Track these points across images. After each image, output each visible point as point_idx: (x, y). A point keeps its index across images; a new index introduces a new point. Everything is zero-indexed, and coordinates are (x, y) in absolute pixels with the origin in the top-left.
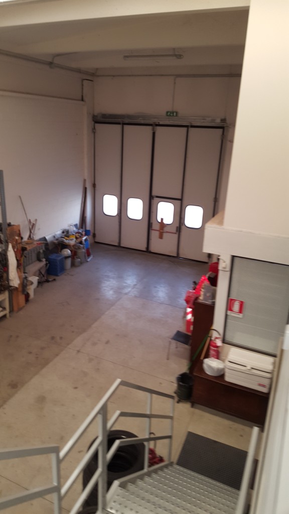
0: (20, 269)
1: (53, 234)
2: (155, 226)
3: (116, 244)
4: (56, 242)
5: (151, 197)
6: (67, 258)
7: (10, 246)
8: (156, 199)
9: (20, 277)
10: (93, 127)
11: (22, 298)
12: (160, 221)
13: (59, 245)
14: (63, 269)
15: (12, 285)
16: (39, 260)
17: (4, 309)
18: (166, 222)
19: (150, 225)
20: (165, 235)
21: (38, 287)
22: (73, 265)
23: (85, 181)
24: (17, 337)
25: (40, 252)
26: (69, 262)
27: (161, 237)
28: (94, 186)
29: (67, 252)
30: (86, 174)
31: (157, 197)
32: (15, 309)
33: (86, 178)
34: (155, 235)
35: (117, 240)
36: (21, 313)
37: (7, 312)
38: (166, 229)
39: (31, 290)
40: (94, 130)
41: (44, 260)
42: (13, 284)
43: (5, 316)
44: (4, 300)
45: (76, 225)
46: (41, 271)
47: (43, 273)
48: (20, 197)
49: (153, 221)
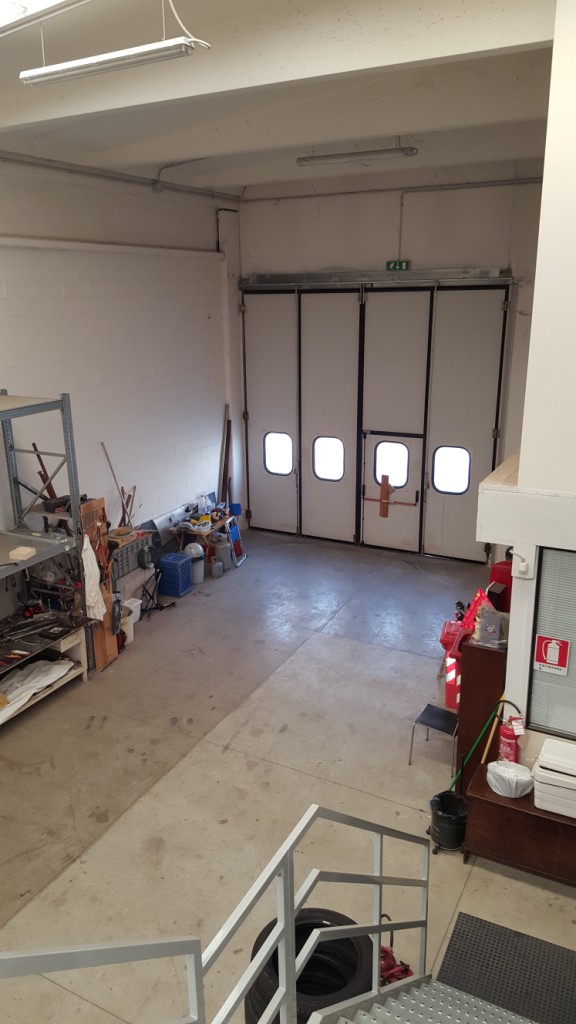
0: (105, 584)
1: (169, 515)
2: (372, 492)
3: (294, 531)
4: (174, 529)
5: (361, 434)
6: (196, 560)
7: (87, 540)
8: (370, 439)
9: (106, 601)
10: (241, 302)
11: (111, 642)
12: (380, 480)
13: (181, 536)
14: (189, 584)
15: (92, 617)
16: (143, 566)
17: (78, 663)
18: (393, 482)
19: (360, 491)
20: (391, 507)
21: (140, 619)
22: (208, 574)
23: (227, 407)
24: (105, 719)
25: (143, 550)
26: (200, 568)
27: (384, 513)
28: (245, 416)
29: (196, 549)
30: (230, 395)
31: (373, 433)
32: (99, 663)
33: (229, 401)
34: (371, 509)
35: (295, 523)
36: (111, 671)
37: (84, 668)
38: (393, 497)
39: (128, 625)
40: (242, 308)
41: (152, 565)
42: (94, 615)
43: (79, 678)
44: (79, 644)
45: (212, 496)
46: (147, 587)
47: (151, 592)
48: (102, 444)
49: (367, 481)
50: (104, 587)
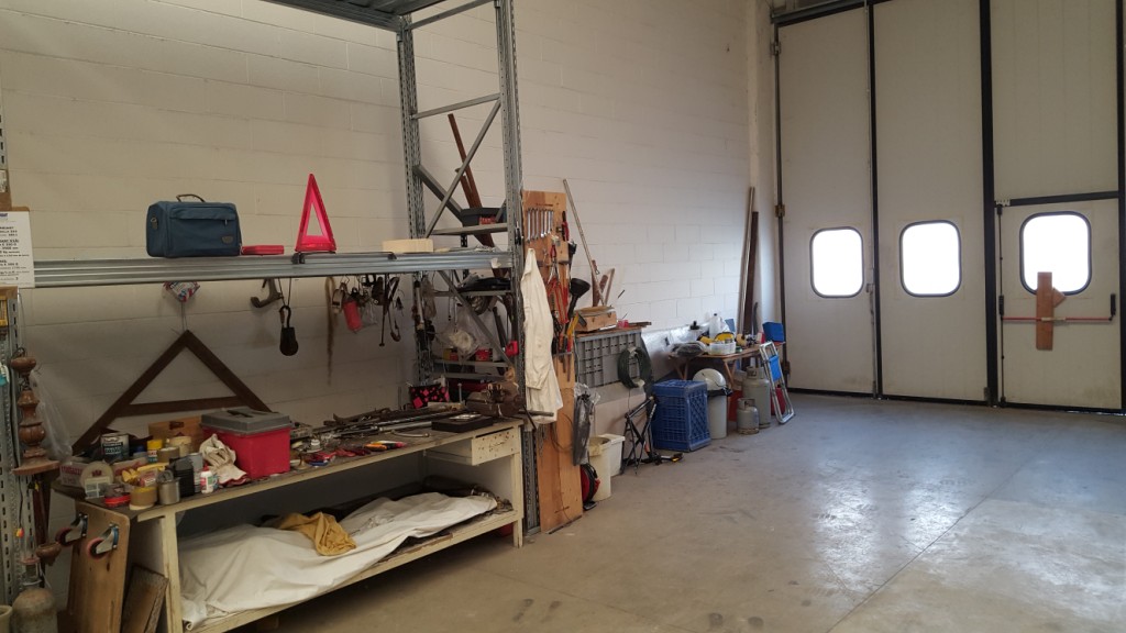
0: (562, 361)
2: (1017, 306)
3: (869, 389)
5: (991, 208)
6: (715, 394)
7: (531, 259)
8: (1010, 215)
9: (564, 392)
10: (773, 40)
11: (571, 481)
12: (1033, 283)
14: (702, 430)
15: (536, 409)
16: (628, 383)
17: (506, 505)
18: (1061, 284)
19: (994, 308)
20: (1058, 331)
21: (622, 471)
22: (735, 426)
23: (751, 192)
26: (720, 410)
27: (1045, 342)
28: (779, 211)
29: (713, 378)
30: (757, 172)
31: (1015, 203)
32: (548, 518)
33: (755, 182)
34: (1017, 340)
35: (870, 375)
37: (516, 515)
38: (1061, 312)
40: (775, 50)
41: (642, 383)
42: (540, 405)
44: (507, 459)
45: (730, 322)
46: (634, 420)
47: (640, 429)
49: (1007, 287)
50: (560, 365)
